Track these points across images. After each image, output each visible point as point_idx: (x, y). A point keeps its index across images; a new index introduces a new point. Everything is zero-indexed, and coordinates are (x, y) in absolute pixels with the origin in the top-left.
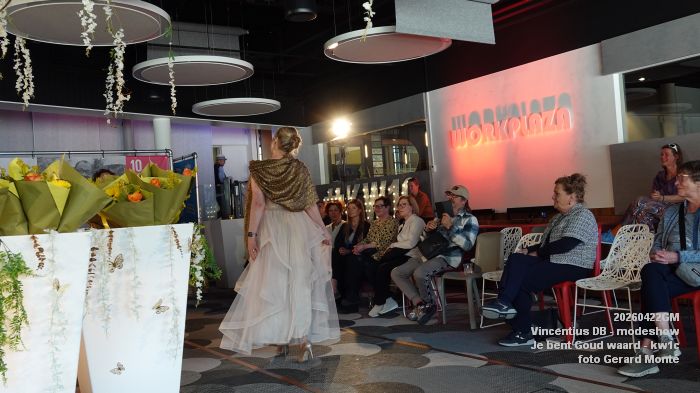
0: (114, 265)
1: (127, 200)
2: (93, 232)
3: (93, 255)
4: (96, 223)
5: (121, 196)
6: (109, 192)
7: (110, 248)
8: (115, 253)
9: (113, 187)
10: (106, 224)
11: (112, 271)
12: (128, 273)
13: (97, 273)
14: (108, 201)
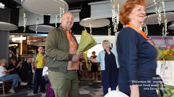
0: (166, 68)
1: (169, 55)
2: (162, 61)
3: (162, 66)
4: (162, 59)
5: (168, 54)
6: (165, 53)
7: (165, 65)
8: (166, 66)
9: (166, 52)
10: (164, 60)
11: (165, 70)
12: (169, 70)
13: (162, 70)
14: (165, 55)
